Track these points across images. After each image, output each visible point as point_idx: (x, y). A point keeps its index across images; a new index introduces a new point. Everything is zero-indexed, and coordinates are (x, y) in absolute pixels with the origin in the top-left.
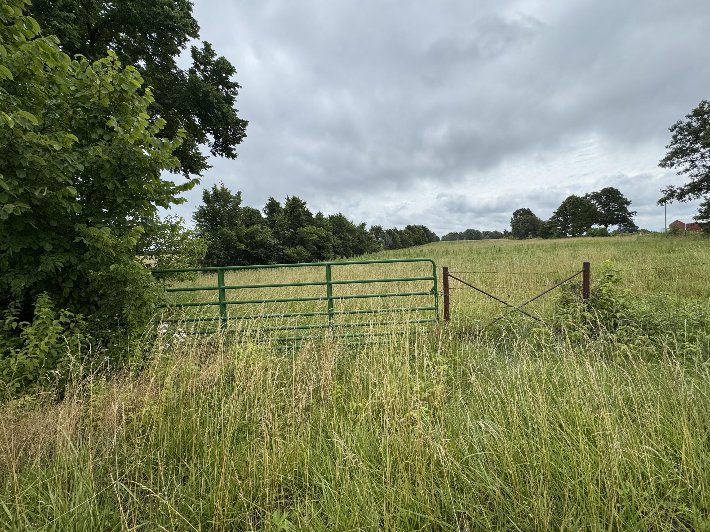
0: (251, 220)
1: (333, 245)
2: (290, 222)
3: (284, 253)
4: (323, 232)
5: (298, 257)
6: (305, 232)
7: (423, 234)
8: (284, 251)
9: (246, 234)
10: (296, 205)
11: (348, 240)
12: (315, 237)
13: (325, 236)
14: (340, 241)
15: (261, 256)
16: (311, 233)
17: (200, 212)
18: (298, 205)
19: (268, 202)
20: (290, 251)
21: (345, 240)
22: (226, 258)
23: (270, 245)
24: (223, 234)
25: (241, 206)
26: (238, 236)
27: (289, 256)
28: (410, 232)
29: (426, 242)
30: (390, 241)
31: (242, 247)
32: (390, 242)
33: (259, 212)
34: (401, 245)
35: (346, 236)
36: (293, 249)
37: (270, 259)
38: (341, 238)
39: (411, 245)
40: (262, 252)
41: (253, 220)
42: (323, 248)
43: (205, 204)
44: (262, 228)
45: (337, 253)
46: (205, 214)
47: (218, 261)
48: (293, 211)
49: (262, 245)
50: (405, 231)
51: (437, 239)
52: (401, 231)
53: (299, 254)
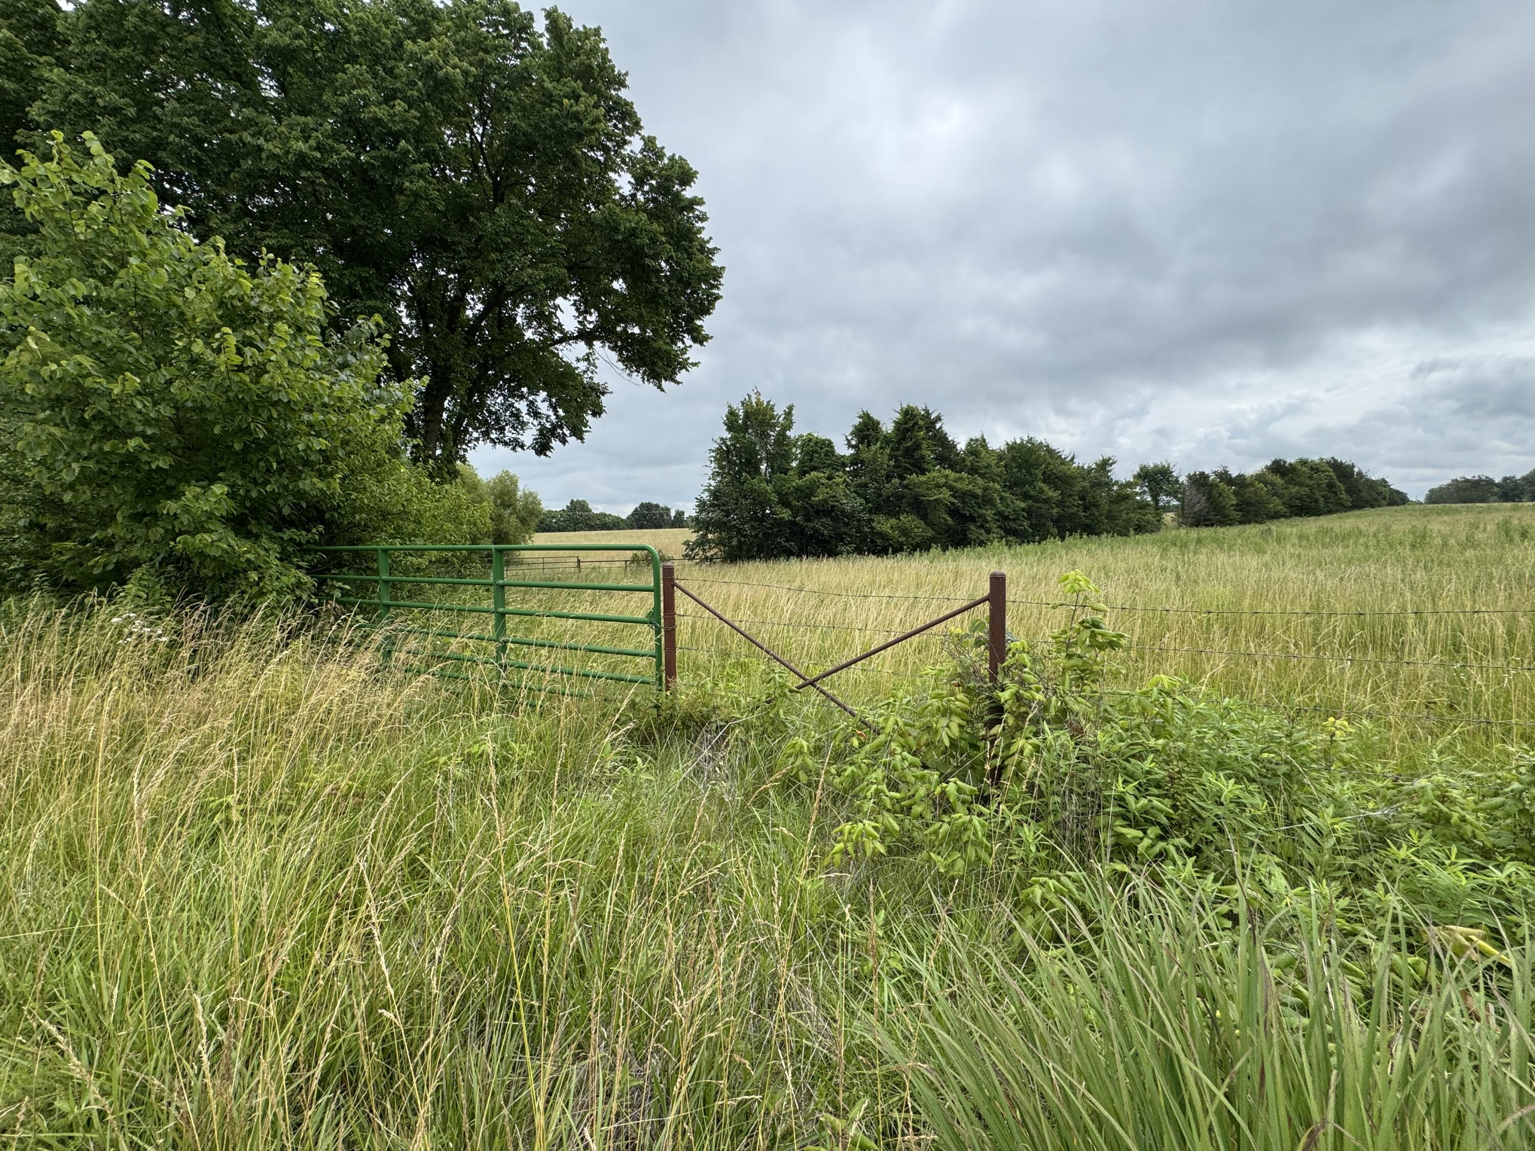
0: (811, 460)
1: (999, 513)
2: (892, 463)
3: (872, 528)
4: (977, 485)
5: (902, 539)
6: (922, 483)
7: (1331, 486)
8: (874, 525)
9: (798, 489)
10: (911, 424)
11: (1047, 501)
12: (945, 495)
13: (979, 492)
14: (1023, 505)
15: (823, 535)
16: (938, 486)
17: (719, 449)
18: (916, 423)
19: (857, 421)
20: (885, 525)
21: (1036, 500)
22: (756, 536)
23: (843, 512)
24: (752, 490)
25: (791, 434)
26: (779, 493)
27: (883, 536)
28: (1278, 480)
29: (1340, 507)
30: (1200, 503)
31: (785, 514)
32: (1197, 508)
33: (829, 444)
34: (1237, 515)
35: (1042, 491)
36: (893, 521)
37: (842, 540)
38: (1026, 497)
39: (1276, 516)
40: (823, 526)
41: (816, 462)
42: (972, 519)
43: (727, 435)
44: (830, 478)
45: (1009, 532)
46: (728, 451)
47: (739, 541)
48: (904, 439)
49: (828, 510)
50: (1259, 477)
51: (1397, 499)
52: (1241, 477)
53: (905, 532)
